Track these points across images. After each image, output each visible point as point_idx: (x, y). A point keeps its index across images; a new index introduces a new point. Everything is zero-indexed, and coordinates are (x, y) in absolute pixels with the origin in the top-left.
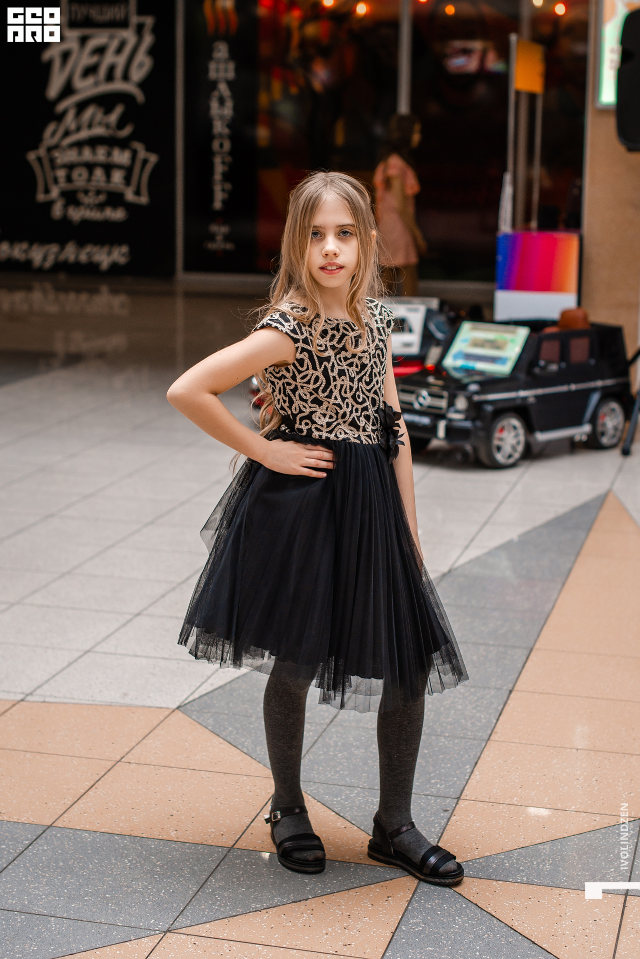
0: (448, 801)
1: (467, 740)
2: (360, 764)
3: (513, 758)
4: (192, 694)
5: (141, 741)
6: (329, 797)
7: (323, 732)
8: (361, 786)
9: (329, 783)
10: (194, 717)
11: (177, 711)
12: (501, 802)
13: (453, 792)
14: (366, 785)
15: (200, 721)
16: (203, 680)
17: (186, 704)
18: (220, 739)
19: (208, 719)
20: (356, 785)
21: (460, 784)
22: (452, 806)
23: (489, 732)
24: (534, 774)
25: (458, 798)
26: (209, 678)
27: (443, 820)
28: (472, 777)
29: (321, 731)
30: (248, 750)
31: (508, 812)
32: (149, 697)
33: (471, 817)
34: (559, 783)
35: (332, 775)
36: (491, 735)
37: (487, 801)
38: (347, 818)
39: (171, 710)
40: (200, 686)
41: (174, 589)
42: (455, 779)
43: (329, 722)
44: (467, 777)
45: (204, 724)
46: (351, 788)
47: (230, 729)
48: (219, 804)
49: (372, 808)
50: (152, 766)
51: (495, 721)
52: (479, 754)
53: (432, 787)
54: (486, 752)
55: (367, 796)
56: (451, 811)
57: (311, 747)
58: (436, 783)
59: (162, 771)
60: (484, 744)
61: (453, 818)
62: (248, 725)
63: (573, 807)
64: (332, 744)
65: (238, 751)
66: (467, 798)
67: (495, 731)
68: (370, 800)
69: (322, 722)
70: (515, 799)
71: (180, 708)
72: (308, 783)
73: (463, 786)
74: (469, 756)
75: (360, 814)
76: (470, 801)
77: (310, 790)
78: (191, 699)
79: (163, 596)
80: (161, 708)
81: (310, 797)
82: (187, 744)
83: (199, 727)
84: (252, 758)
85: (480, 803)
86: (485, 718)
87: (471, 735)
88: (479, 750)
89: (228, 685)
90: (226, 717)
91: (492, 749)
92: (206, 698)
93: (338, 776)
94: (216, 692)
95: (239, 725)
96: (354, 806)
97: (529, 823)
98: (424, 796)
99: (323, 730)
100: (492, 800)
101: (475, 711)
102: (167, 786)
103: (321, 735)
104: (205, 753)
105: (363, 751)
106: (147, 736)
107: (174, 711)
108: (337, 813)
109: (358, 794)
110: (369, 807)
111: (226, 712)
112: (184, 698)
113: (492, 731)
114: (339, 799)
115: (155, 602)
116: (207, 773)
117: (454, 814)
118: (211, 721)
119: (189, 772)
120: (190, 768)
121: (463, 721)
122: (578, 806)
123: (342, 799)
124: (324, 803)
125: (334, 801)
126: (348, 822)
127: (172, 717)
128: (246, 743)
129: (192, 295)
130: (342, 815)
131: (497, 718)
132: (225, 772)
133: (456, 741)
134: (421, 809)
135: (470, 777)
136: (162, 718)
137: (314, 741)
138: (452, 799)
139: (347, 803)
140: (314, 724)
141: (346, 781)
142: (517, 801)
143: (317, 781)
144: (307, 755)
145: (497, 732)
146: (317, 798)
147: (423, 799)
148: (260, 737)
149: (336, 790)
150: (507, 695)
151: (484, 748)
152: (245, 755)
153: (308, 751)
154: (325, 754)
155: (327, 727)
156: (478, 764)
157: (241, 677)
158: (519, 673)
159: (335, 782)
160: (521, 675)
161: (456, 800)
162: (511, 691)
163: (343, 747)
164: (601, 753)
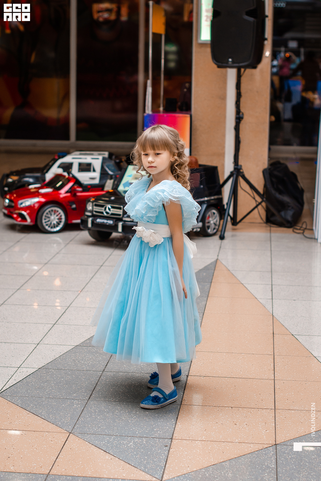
0: (166, 440)
2: (112, 422)
3: (197, 414)
4: (5, 386)
6: (98, 442)
7: (86, 405)
8: (115, 435)
9: (96, 434)
10: (8, 399)
12: (196, 440)
13: (168, 435)
14: (117, 434)
15: (13, 402)
16: (10, 378)
17: (2, 392)
18: (27, 411)
19: (18, 400)
20: (112, 434)
22: (169, 443)
24: (211, 423)
25: (172, 439)
26: (12, 376)
27: (166, 452)
28: (176, 426)
29: (84, 404)
30: (45, 417)
31: (201, 445)
33: (181, 449)
34: (226, 427)
35: (97, 429)
36: (182, 401)
37: (188, 439)
38: (110, 453)
40: (8, 381)
42: (167, 428)
43: (88, 398)
44: (174, 426)
45: (16, 403)
46: (110, 436)
47: (32, 405)
48: (35, 449)
49: (124, 447)
51: (182, 394)
52: (177, 413)
53: (155, 433)
54: (181, 412)
56: (169, 446)
57: (81, 413)
58: (157, 431)
60: (179, 407)
61: (171, 450)
62: (41, 403)
64: (93, 411)
65: (39, 417)
66: (177, 438)
68: (121, 442)
69: (84, 399)
70: (204, 437)
72: (84, 434)
73: (172, 432)
74: (172, 414)
75: (118, 451)
76: (178, 440)
77: (86, 438)
78: (4, 389)
81: (87, 443)
82: (8, 415)
83: (13, 405)
84: (48, 422)
85: (185, 440)
88: (177, 410)
89: (25, 380)
90: (28, 399)
91: (184, 409)
92: (13, 388)
93: (100, 430)
94: (19, 384)
95: (36, 403)
96: (113, 446)
97: (215, 451)
98: (152, 439)
100: (191, 439)
104: (20, 420)
105: (111, 414)
108: (105, 451)
109: (114, 439)
110: (122, 446)
111: (27, 396)
113: (182, 399)
114: (104, 443)
116: (24, 432)
117: (171, 448)
122: (240, 439)
123: (106, 443)
124: (96, 445)
125: (101, 444)
126: (112, 456)
128: (43, 413)
130: (107, 452)
131: (183, 392)
132: (34, 430)
134: (152, 446)
135: (175, 426)
137: (82, 410)
138: (168, 439)
139: (109, 445)
141: (106, 432)
142: (204, 438)
143: (89, 433)
144: (79, 418)
145: (184, 400)
146: (91, 443)
147: (152, 440)
148: (50, 409)
149: (101, 437)
150: (186, 378)
151: (180, 409)
152: (44, 420)
153: (80, 416)
154: (90, 417)
155: (88, 401)
156: (178, 419)
157: (31, 375)
158: (190, 365)
159: (100, 433)
160: (191, 367)
161: (170, 440)
162: (187, 376)
163: (99, 412)
164: (245, 409)
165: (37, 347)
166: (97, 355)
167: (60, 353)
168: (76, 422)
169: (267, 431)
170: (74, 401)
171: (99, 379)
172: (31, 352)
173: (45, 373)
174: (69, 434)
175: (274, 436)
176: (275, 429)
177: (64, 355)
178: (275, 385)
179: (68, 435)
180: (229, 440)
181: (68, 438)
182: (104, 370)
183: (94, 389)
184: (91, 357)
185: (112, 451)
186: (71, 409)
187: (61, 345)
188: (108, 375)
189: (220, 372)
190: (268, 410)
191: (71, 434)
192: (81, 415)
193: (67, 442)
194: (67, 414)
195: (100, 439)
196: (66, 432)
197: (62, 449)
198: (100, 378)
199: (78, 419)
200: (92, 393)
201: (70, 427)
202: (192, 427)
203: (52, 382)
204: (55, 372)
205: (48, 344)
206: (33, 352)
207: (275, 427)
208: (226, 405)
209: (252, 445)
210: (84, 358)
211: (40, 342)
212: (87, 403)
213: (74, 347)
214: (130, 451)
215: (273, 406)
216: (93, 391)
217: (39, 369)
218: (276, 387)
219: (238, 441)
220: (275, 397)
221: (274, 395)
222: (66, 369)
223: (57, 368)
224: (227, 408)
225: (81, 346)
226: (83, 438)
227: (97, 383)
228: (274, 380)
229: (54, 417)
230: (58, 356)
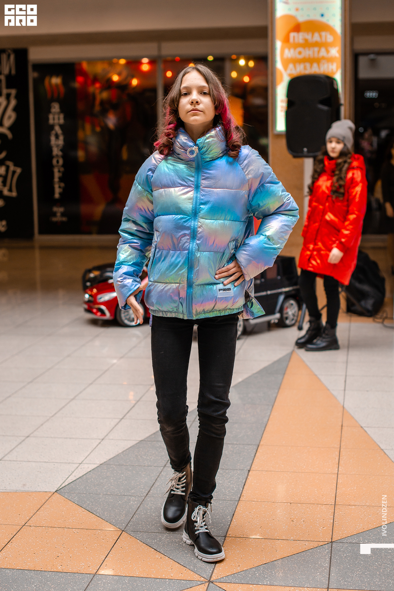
1: (227, 501)
3: (254, 510)
4: (64, 482)
5: (36, 512)
6: (150, 540)
7: (143, 501)
9: (149, 531)
10: (66, 497)
11: (56, 493)
12: (251, 537)
13: (222, 533)
15: (70, 499)
16: (70, 474)
17: (60, 489)
18: (82, 508)
19: (75, 497)
21: (225, 528)
22: (222, 541)
23: (239, 496)
24: (268, 519)
25: (225, 536)
26: (73, 472)
28: (232, 523)
29: (141, 500)
30: (100, 514)
31: (255, 542)
32: (39, 486)
33: (234, 546)
34: (282, 524)
35: (151, 527)
36: (240, 497)
37: (242, 537)
38: (161, 552)
39: (53, 493)
40: (68, 478)
41: (48, 420)
42: (222, 525)
43: (145, 495)
45: (72, 500)
46: (163, 534)
47: (88, 502)
48: (85, 548)
50: (44, 528)
51: (242, 489)
52: (235, 509)
54: (238, 508)
55: (172, 538)
57: (137, 510)
59: (50, 530)
60: (237, 503)
62: (98, 500)
63: (292, 538)
64: (149, 508)
65: (94, 515)
66: (230, 536)
67: (242, 495)
68: (174, 541)
69: (142, 495)
71: (57, 492)
72: (137, 532)
73: (227, 529)
74: (229, 511)
75: (169, 549)
76: (232, 538)
77: (138, 536)
78: (63, 485)
79: (42, 425)
80: (46, 492)
81: (139, 541)
82: (63, 513)
83: (70, 502)
84: (103, 519)
85: (238, 538)
86: (236, 488)
87: (229, 498)
88: (234, 506)
89: (84, 476)
90: (85, 495)
91: (242, 505)
92: (72, 484)
93: (154, 527)
94: (78, 480)
95: (93, 500)
96: (165, 545)
97: (268, 549)
99: (143, 500)
100: (245, 536)
101: (230, 484)
102: (54, 539)
103: (142, 503)
104: (74, 518)
106: (39, 509)
107: (54, 493)
108: (155, 550)
109: (167, 537)
110: (174, 545)
111: (85, 492)
112: (59, 485)
113: (241, 495)
114: (156, 541)
115: (37, 429)
116: (77, 530)
118: (76, 498)
119: (66, 529)
120: (67, 527)
121: (223, 490)
122: (295, 537)
123: (158, 541)
124: (147, 544)
125: (153, 542)
126: (162, 555)
127: (53, 497)
128: (98, 510)
129: (43, 248)
130: (158, 550)
131: (243, 487)
132: (87, 528)
133: (221, 502)
135: (230, 523)
136: (47, 498)
137: (138, 507)
138: (222, 537)
139: (161, 543)
140: (137, 497)
141: (159, 530)
143: (142, 531)
145: (243, 496)
146: (143, 541)
148: (106, 506)
149: (153, 535)
150: (247, 473)
151: (237, 505)
152: (98, 518)
153: (135, 513)
154: (145, 514)
155: (145, 498)
156: (234, 515)
157: (92, 471)
158: (252, 460)
159: (153, 531)
160: (254, 461)
161: (224, 538)
162: (249, 471)
163: (155, 509)
164: (304, 505)
165: (102, 443)
166: (161, 449)
167: (124, 448)
168: (130, 519)
169: (325, 528)
170: (132, 497)
171: (159, 475)
172: (94, 447)
173: (105, 469)
174: (122, 532)
175: (331, 533)
176: (333, 526)
177: (127, 450)
178: (338, 480)
179: (120, 533)
180: (284, 538)
181: (120, 536)
182: (165, 466)
183: (153, 485)
184: (154, 452)
185: (163, 550)
186: (127, 506)
187: (125, 440)
188: (169, 471)
189: (283, 466)
190: (328, 506)
191: (124, 532)
192: (136, 511)
193: (118, 540)
194: (122, 511)
195: (153, 537)
196: (119, 529)
197: (112, 548)
198: (160, 473)
199: (133, 517)
200: (151, 489)
201: (124, 525)
202: (247, 524)
203: (112, 478)
204: (116, 468)
205: (112, 439)
206: (97, 448)
207: (333, 524)
208: (285, 501)
209: (307, 543)
210: (147, 453)
211: (105, 437)
212: (144, 500)
213: (138, 442)
214: (181, 549)
215: (334, 501)
216: (152, 487)
217: (101, 464)
218: (338, 481)
219: (293, 538)
220: (336, 493)
221: (335, 490)
222: (127, 464)
223: (118, 464)
224: (286, 504)
225: (145, 441)
226: (135, 536)
227: (157, 479)
228: (338, 474)
229: (109, 514)
230: (120, 452)
